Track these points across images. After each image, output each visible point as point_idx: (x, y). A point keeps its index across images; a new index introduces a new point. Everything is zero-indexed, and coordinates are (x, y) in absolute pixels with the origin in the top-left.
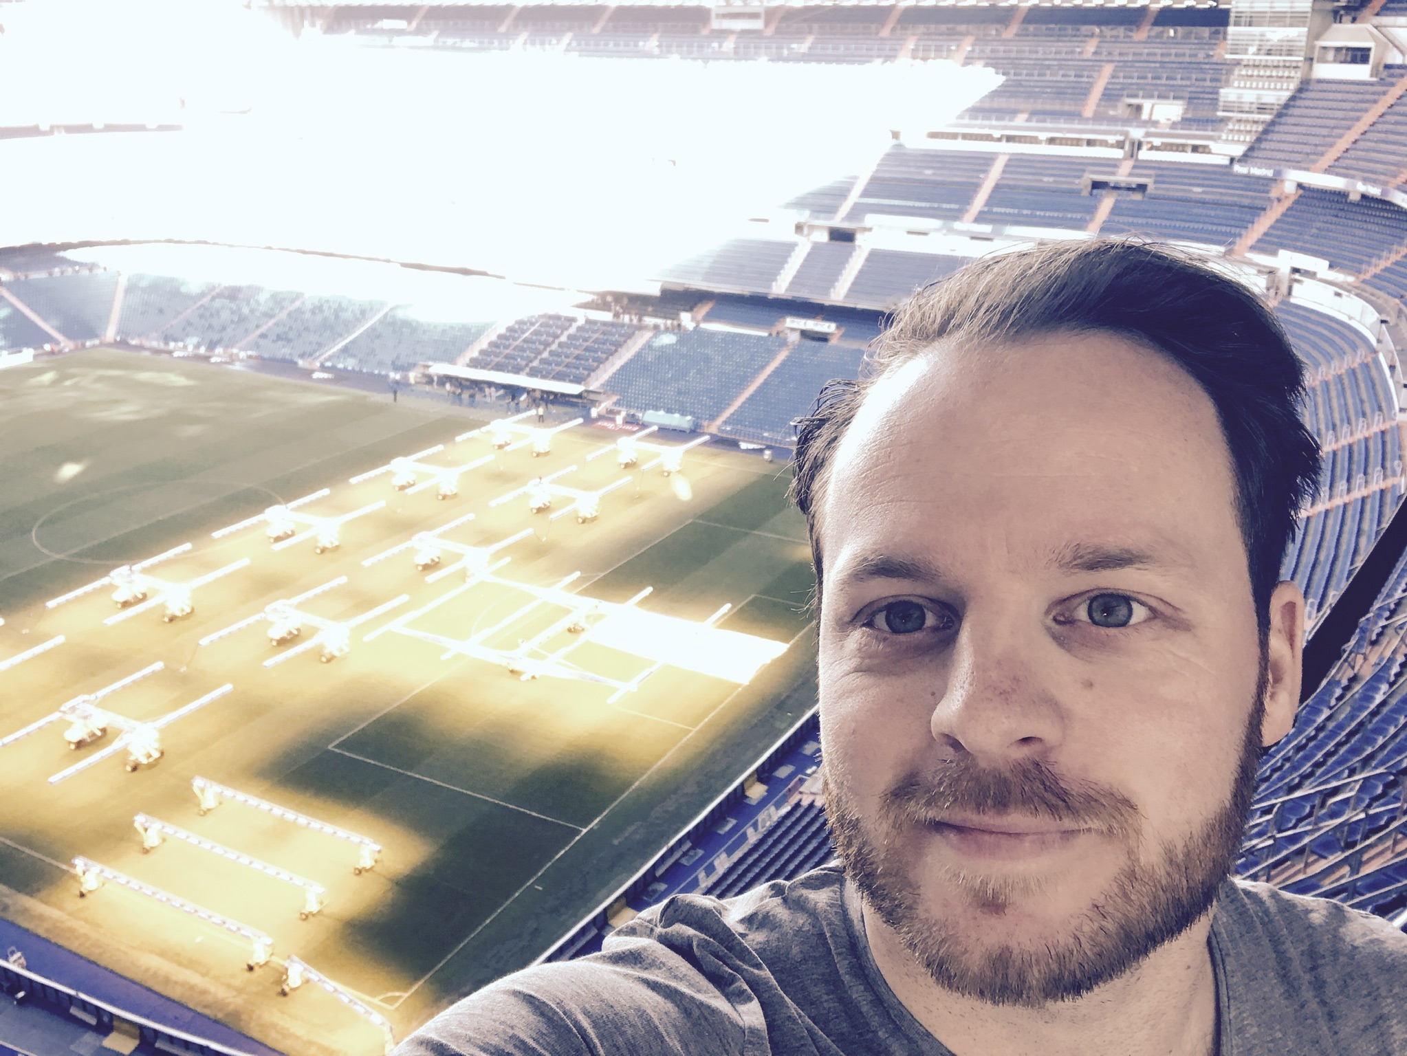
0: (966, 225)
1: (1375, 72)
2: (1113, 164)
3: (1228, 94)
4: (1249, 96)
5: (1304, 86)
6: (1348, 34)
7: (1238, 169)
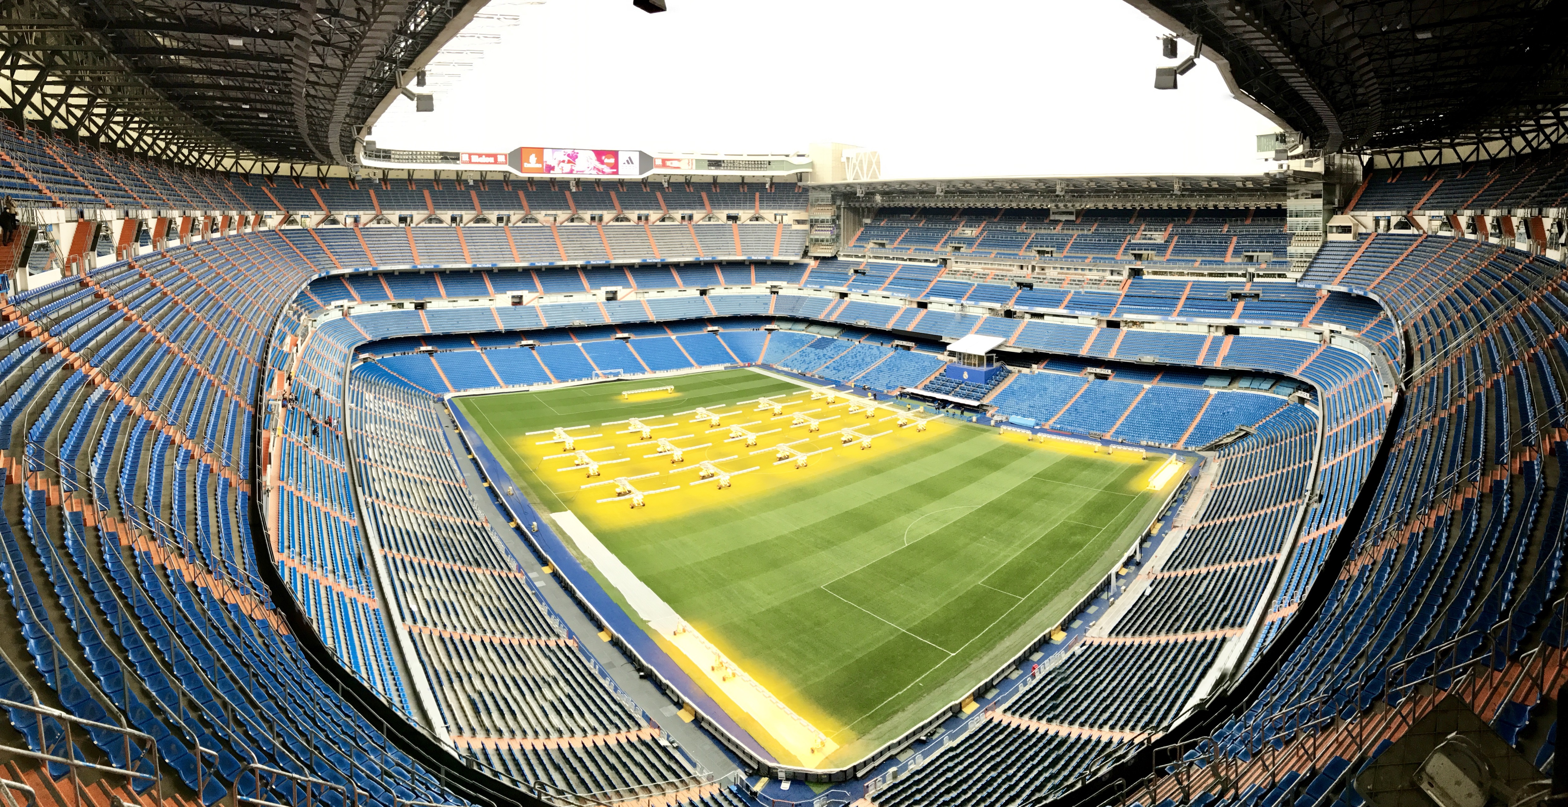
0: (1174, 318)
1: (1354, 237)
2: (1242, 284)
3: (1290, 249)
4: (1301, 250)
5: (1325, 244)
6: (1339, 220)
7: (1299, 285)
